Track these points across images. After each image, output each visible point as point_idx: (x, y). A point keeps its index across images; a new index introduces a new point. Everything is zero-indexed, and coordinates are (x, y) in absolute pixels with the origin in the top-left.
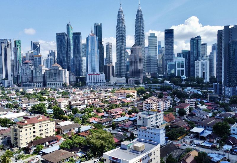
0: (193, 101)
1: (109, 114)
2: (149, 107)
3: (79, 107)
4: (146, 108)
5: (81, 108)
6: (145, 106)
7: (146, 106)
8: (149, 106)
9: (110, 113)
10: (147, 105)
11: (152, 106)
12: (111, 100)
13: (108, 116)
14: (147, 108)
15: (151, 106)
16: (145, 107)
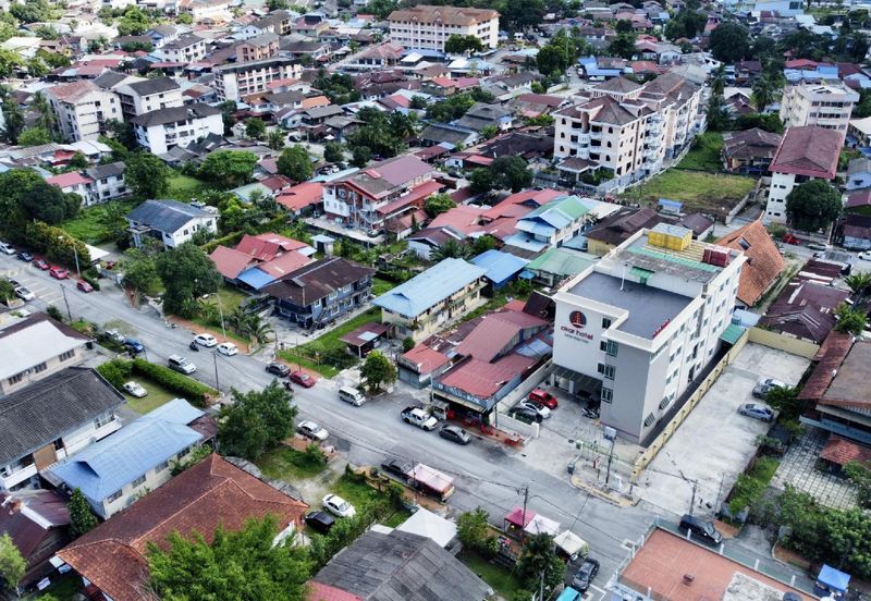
0: (840, 105)
1: (349, 202)
2: (595, 150)
3: (184, 134)
4: (573, 152)
5: (195, 138)
6: (568, 137)
7: (574, 139)
8: (596, 143)
9: (360, 198)
10: (584, 137)
11: (609, 145)
12: (366, 66)
13: (345, 213)
14: (583, 154)
15: (604, 144)
16: (568, 145)
